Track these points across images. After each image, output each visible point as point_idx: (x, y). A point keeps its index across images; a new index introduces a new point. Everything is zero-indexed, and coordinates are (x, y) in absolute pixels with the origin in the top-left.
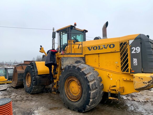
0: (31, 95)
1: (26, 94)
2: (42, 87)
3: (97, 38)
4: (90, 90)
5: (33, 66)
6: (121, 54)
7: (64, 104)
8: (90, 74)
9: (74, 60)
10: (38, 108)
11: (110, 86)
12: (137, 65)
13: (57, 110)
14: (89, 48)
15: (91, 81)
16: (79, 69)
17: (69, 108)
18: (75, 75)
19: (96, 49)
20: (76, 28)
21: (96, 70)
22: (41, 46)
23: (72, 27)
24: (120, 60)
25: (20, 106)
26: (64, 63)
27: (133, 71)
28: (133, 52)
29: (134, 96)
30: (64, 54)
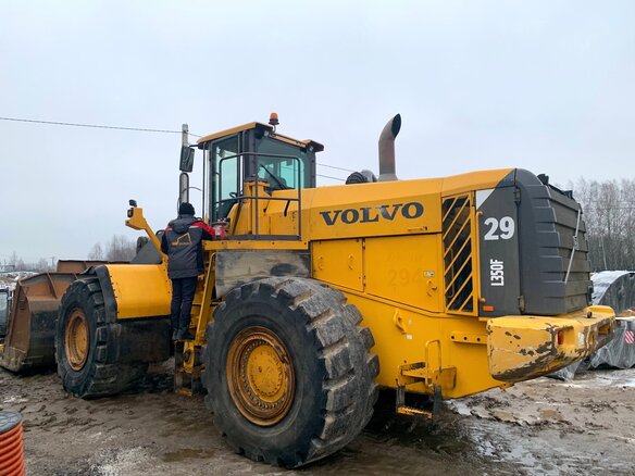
0: (88, 403)
1: (66, 398)
2: (134, 371)
3: (357, 178)
4: (327, 379)
5: (96, 281)
6: (446, 242)
7: (224, 435)
8: (329, 315)
9: (268, 261)
10: (115, 456)
11: (404, 364)
12: (502, 284)
13: (196, 460)
14: (326, 215)
15: (332, 345)
16: (286, 298)
17: (242, 453)
18: (269, 319)
19: (355, 220)
20: (277, 132)
21: (352, 300)
22: (132, 203)
23: (259, 131)
24: (441, 263)
25: (42, 447)
26: (227, 273)
27: (490, 308)
28: (489, 236)
29: (498, 404)
30: (227, 239)
